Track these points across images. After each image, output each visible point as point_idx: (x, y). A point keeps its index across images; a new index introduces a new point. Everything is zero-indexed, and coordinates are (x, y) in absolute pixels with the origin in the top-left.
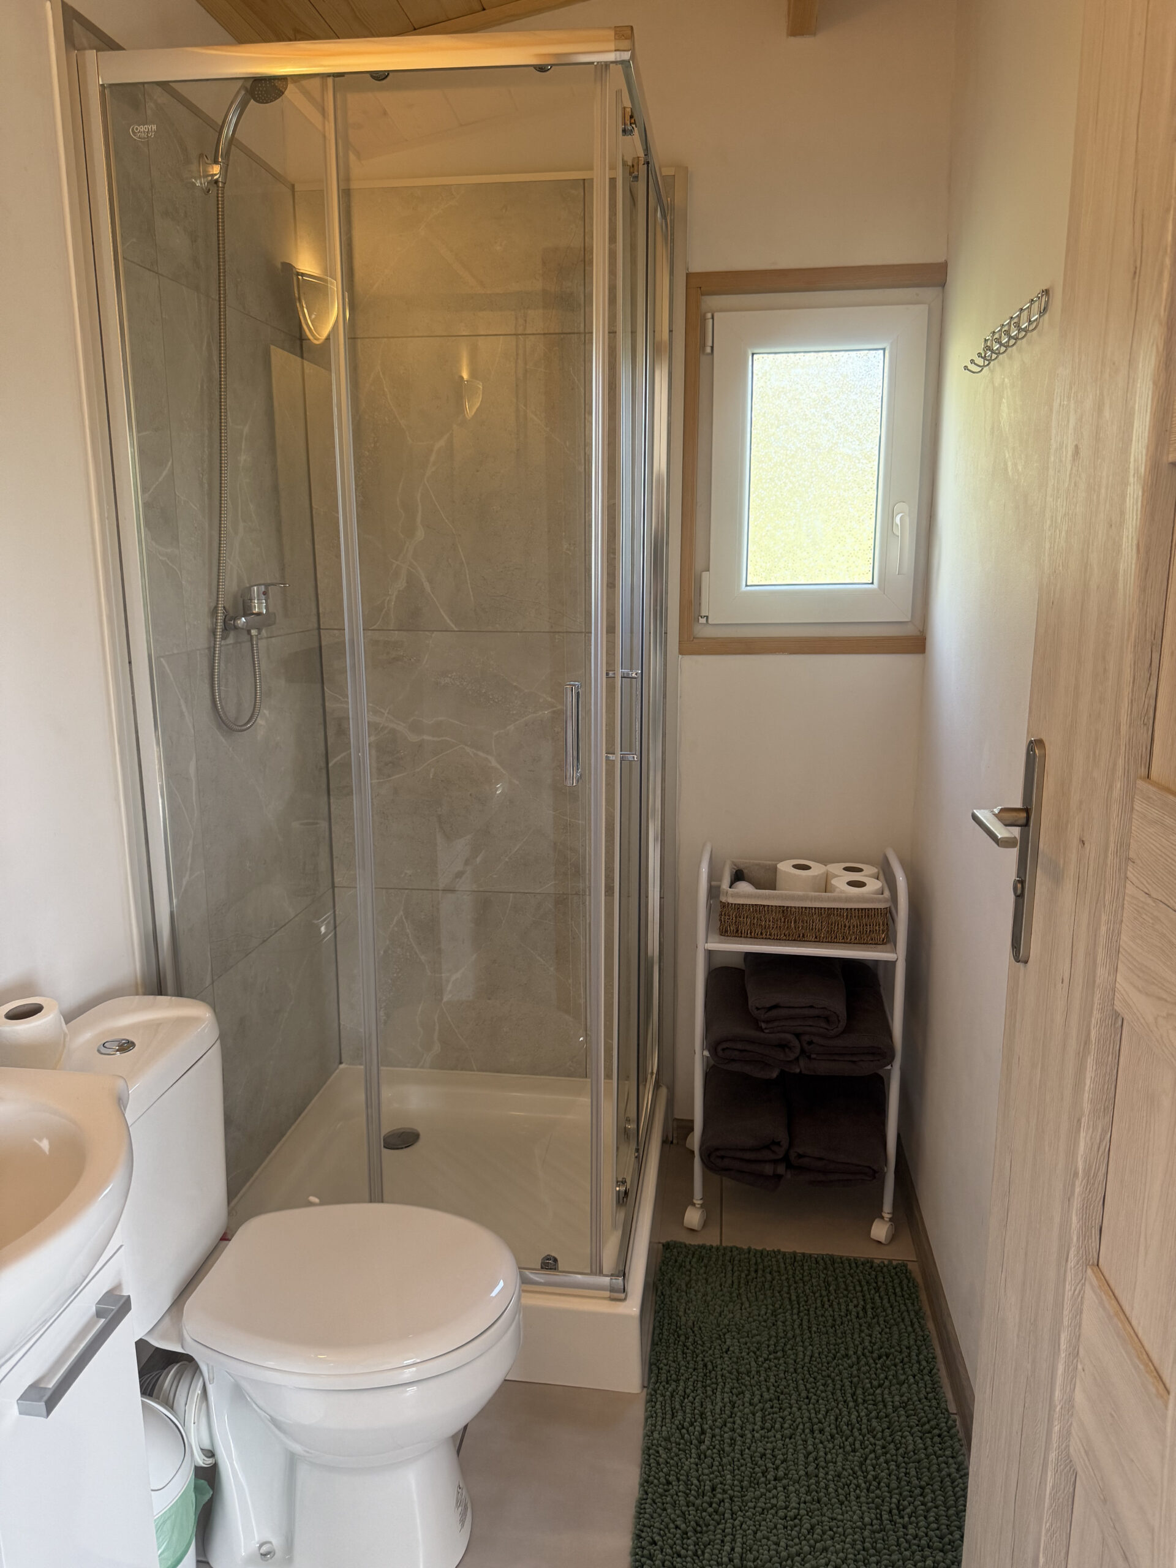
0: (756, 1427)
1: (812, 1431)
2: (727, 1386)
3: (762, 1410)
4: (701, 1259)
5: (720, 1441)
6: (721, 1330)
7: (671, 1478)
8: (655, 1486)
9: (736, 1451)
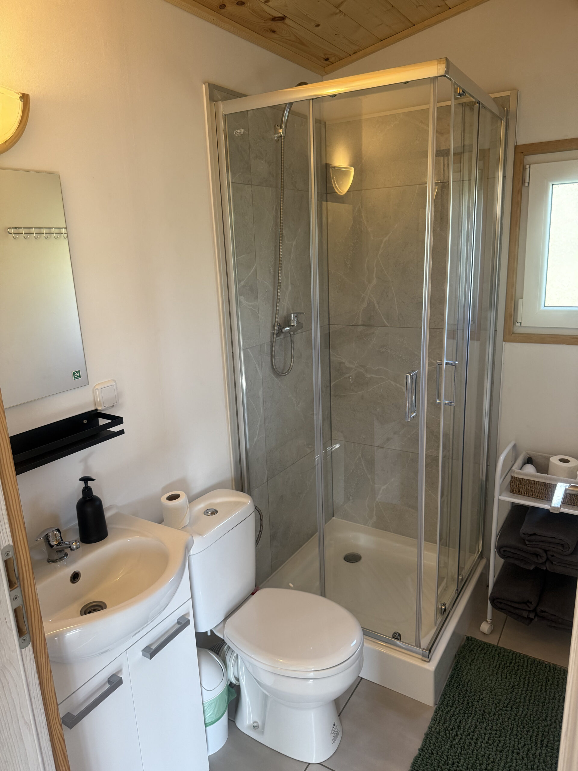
0: (484, 741)
1: (513, 752)
2: (476, 717)
3: (490, 734)
4: (483, 649)
5: (463, 742)
6: (482, 688)
7: (434, 752)
8: (425, 753)
9: (470, 749)
